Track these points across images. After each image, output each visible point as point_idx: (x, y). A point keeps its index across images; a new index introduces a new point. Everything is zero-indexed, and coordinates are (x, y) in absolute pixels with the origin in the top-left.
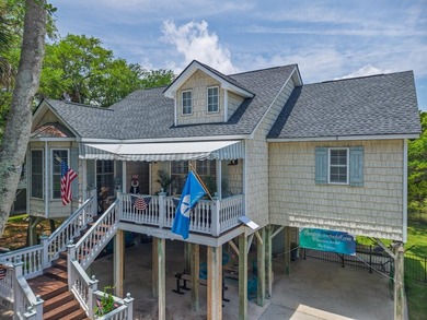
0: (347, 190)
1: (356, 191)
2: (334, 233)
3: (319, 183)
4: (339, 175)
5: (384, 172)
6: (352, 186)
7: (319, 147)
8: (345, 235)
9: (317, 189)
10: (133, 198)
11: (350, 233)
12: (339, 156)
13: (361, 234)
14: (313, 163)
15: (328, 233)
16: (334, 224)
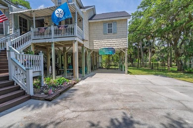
0: (113, 35)
1: (115, 35)
2: (109, 49)
3: (104, 34)
4: (110, 31)
5: (122, 29)
6: (114, 34)
7: (104, 23)
8: (112, 48)
9: (104, 36)
10: (39, 29)
11: (114, 47)
12: (110, 25)
13: (116, 47)
14: (102, 28)
15: (107, 49)
16: (109, 46)
